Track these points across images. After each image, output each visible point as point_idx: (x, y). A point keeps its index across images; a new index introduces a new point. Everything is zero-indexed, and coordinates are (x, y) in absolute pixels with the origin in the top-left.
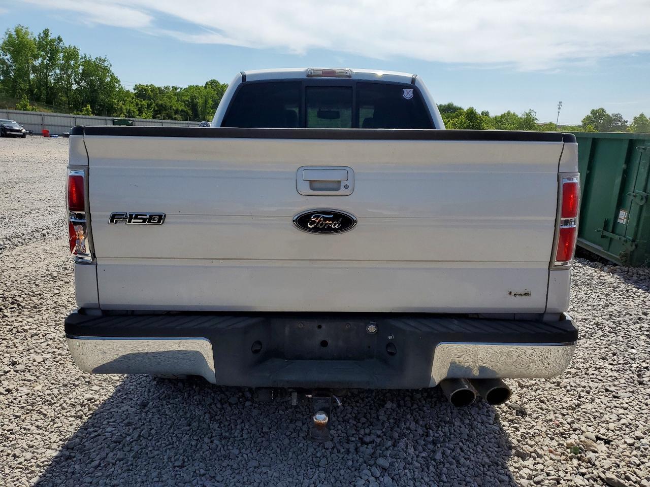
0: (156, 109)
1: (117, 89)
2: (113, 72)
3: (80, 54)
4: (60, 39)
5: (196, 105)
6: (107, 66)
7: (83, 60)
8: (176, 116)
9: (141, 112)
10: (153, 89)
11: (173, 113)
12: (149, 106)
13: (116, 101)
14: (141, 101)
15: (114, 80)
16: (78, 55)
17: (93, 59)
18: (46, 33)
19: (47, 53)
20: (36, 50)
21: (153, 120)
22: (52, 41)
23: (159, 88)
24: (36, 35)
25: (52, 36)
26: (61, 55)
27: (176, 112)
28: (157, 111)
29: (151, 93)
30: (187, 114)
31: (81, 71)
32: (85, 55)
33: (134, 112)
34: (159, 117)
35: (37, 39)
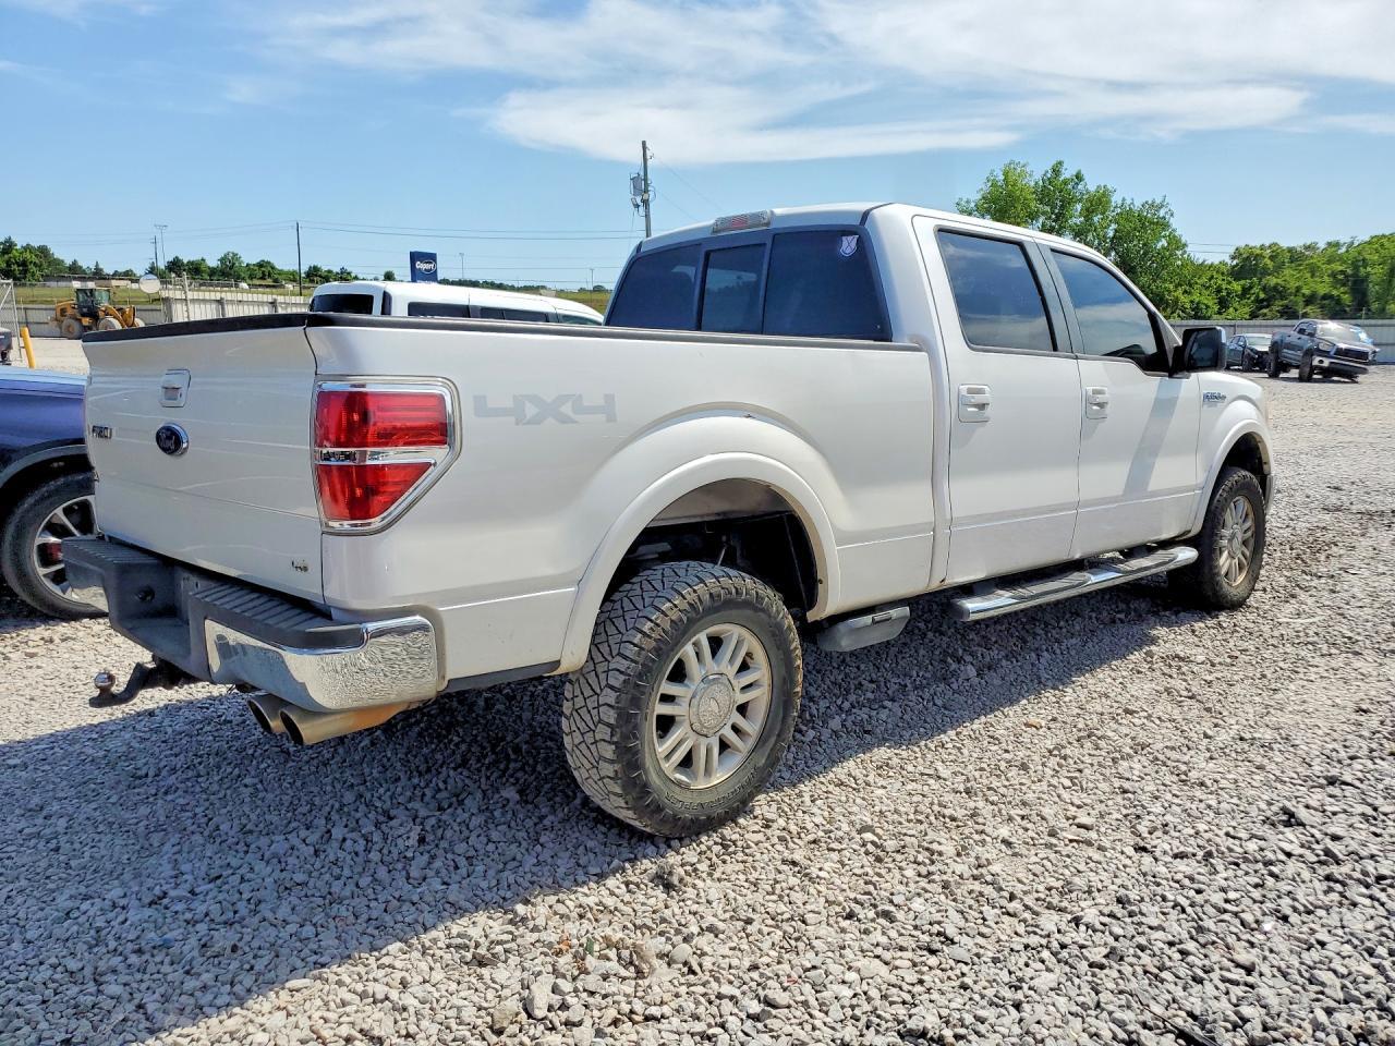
0: (1262, 296)
1: (1179, 263)
2: (1174, 226)
3: (1113, 199)
4: (1079, 177)
5: (1365, 280)
6: (1164, 218)
7: (1119, 210)
8: (1308, 309)
9: (1223, 304)
10: (1276, 253)
11: (1301, 304)
12: (1246, 291)
13: (1171, 287)
14: (1229, 283)
15: (1176, 244)
16: (1109, 202)
17: (1138, 204)
18: (1056, 171)
19: (1053, 208)
20: (1033, 204)
21: (1252, 322)
22: (1065, 182)
23: (1290, 250)
24: (1038, 176)
25: (1067, 173)
26: (1079, 207)
27: (1309, 300)
28: (1263, 300)
29: (1269, 262)
30: (1338, 301)
31: (1111, 234)
32: (1124, 199)
33: (1207, 307)
34: (1265, 315)
35: (1041, 183)
